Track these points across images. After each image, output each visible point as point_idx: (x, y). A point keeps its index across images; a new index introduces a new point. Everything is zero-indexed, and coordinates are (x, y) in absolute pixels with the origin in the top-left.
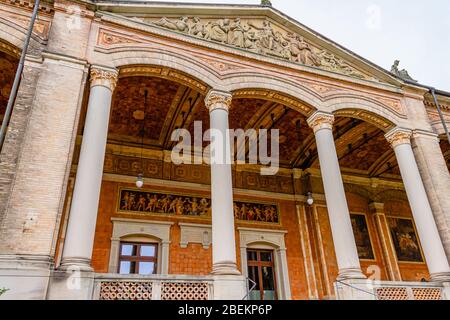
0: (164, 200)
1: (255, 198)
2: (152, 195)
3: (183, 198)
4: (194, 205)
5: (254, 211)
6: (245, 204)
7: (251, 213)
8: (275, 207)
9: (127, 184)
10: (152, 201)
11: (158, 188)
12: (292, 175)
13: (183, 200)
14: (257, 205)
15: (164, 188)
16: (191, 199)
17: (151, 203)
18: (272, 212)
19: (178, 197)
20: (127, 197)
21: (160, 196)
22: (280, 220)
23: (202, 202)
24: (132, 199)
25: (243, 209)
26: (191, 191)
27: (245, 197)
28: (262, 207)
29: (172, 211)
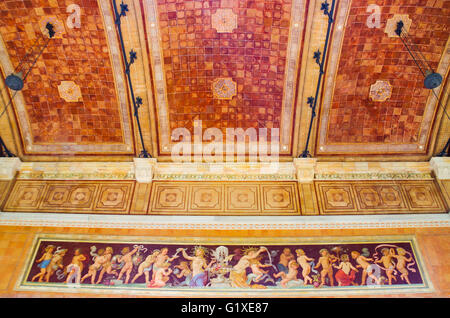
0: (127, 257)
1: (353, 233)
2: (101, 247)
3: (172, 249)
4: (197, 262)
5: (354, 262)
6: (328, 248)
7: (346, 267)
8: (407, 246)
9: (53, 230)
10: (99, 260)
11: (118, 232)
12: (433, 174)
13: (170, 254)
14: (358, 248)
15: (129, 232)
16: (190, 249)
17: (96, 265)
18: (401, 260)
19: (160, 247)
20: (47, 256)
21: (117, 249)
22: (426, 275)
23: (216, 254)
24: (57, 258)
25: (323, 260)
26: (190, 233)
27: (325, 232)
28: (374, 251)
29: (141, 280)
